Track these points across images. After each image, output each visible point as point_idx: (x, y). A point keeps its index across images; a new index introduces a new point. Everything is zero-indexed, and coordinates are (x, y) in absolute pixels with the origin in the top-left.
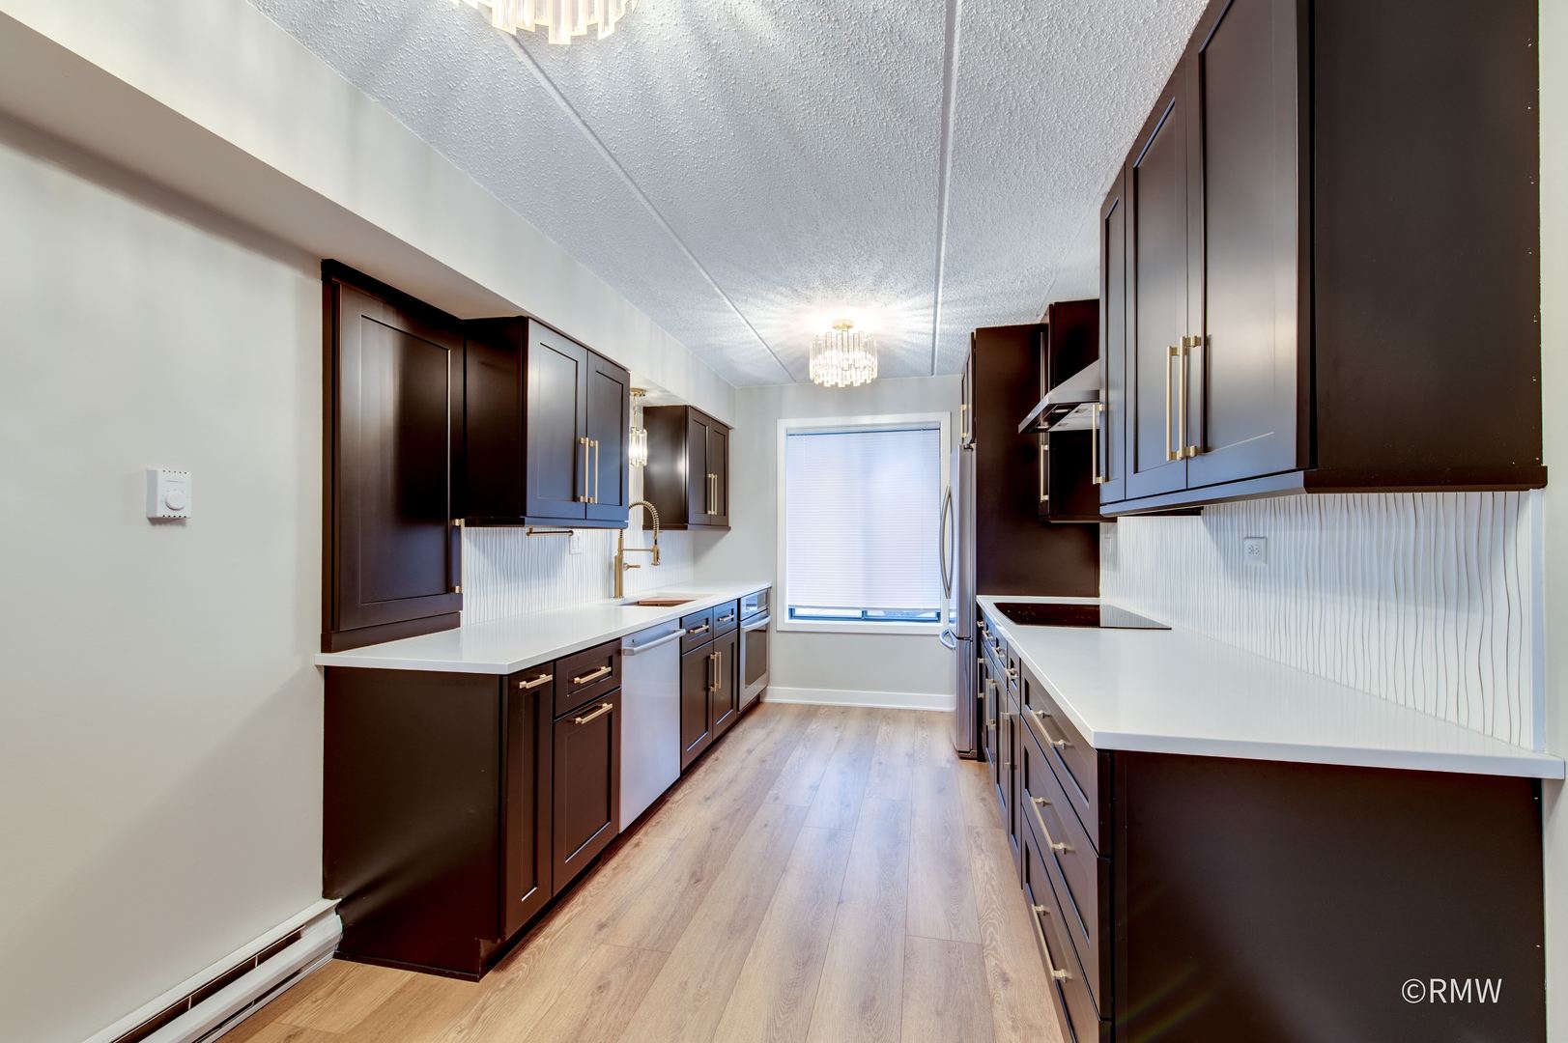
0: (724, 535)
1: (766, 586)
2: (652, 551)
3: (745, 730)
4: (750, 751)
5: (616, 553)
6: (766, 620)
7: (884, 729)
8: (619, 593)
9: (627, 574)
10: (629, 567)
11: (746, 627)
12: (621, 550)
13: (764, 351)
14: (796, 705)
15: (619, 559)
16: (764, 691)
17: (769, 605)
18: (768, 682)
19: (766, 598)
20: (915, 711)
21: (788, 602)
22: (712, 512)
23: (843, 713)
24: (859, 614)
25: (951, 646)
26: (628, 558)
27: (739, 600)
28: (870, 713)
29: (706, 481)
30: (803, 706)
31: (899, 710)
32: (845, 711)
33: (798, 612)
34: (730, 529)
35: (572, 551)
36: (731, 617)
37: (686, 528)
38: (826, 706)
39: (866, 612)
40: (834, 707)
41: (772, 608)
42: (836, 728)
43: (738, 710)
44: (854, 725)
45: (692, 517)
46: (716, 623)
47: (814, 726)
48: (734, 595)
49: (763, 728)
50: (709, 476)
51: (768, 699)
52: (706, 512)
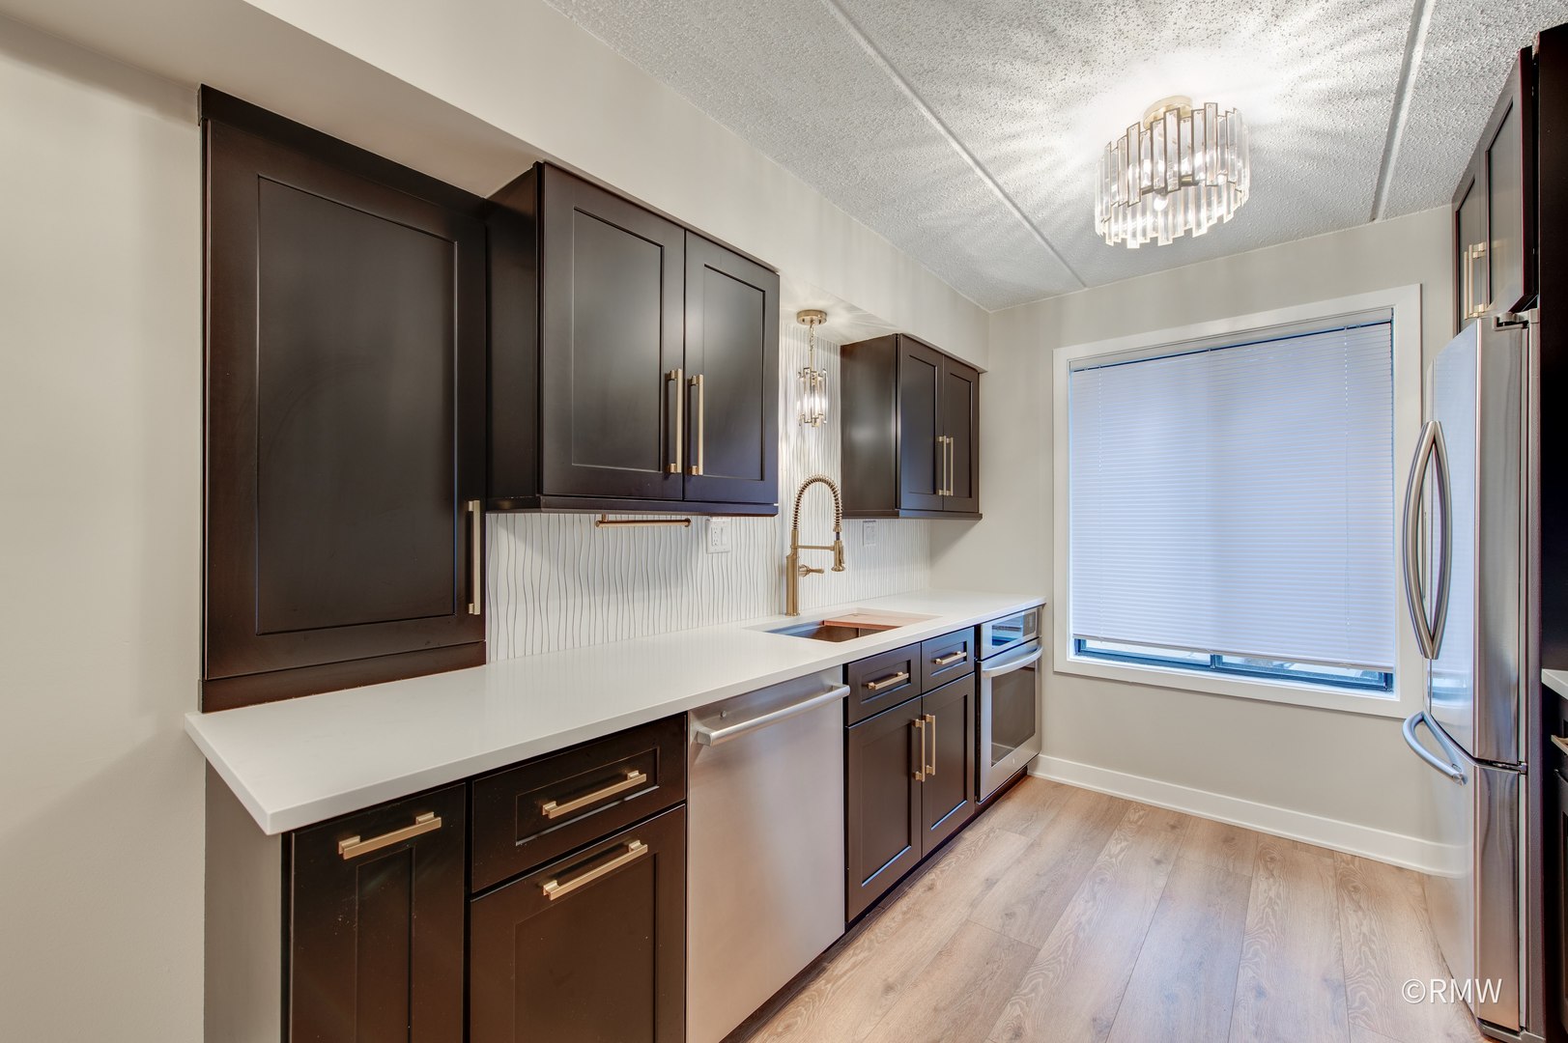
0: (973, 525)
1: (1035, 602)
2: (832, 549)
3: (992, 830)
4: (990, 883)
5: (788, 551)
6: (1034, 656)
7: (1264, 888)
8: (793, 608)
9: (804, 583)
10: (809, 571)
11: (990, 669)
12: (795, 547)
13: (1019, 225)
14: (1087, 792)
15: (793, 558)
16: (1034, 760)
17: (1039, 632)
18: (1039, 748)
19: (1035, 622)
20: (1331, 852)
21: (1073, 630)
22: (943, 492)
23: (1173, 827)
24: (1205, 658)
25: (1453, 772)
26: (805, 558)
27: (978, 628)
28: (1230, 839)
29: (935, 447)
30: (1100, 796)
31: (1295, 843)
32: (1178, 823)
33: (1090, 645)
34: (980, 517)
35: (711, 549)
36: (961, 655)
37: (896, 515)
38: (1142, 806)
39: (1220, 657)
40: (1155, 810)
41: (1045, 636)
42: (1158, 862)
43: (978, 800)
44: (1196, 861)
45: (907, 500)
46: (927, 666)
47: (1116, 847)
48: (971, 620)
49: (1022, 833)
50: (941, 439)
51: (1039, 773)
52: (935, 492)
